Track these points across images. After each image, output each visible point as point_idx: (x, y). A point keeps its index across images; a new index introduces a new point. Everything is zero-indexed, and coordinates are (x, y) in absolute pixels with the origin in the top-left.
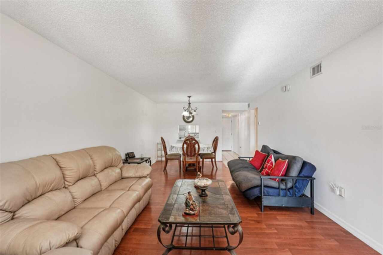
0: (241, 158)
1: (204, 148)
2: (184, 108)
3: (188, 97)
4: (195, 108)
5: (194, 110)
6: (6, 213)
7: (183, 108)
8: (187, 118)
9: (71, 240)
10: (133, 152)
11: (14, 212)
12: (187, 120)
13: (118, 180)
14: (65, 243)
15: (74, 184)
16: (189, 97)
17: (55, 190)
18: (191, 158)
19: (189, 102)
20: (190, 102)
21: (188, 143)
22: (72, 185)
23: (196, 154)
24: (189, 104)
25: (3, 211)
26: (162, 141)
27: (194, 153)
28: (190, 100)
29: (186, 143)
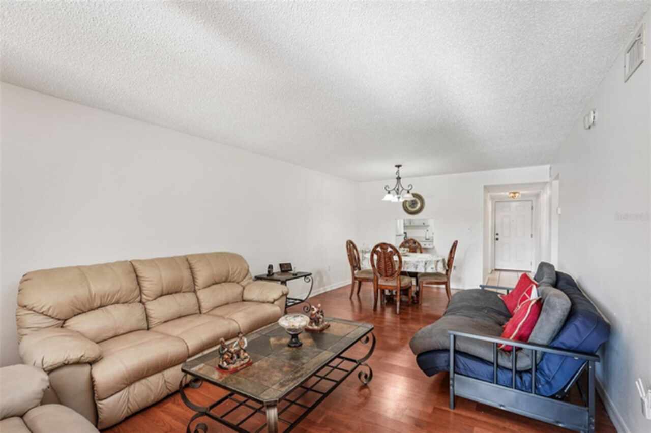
0: (486, 289)
1: (418, 262)
2: (387, 188)
3: (396, 166)
4: (409, 186)
5: (406, 190)
6: (51, 320)
7: (385, 188)
8: (410, 206)
9: (71, 362)
10: (290, 264)
11: (65, 320)
12: (410, 209)
13: (233, 303)
14: (60, 362)
15: (155, 299)
16: (398, 166)
17: (123, 303)
18: (387, 280)
19: (397, 176)
20: (400, 176)
21: (379, 252)
22: (152, 300)
23: (396, 271)
24: (399, 178)
25: (47, 317)
26: (347, 246)
27: (390, 270)
28: (400, 172)
29: (377, 252)
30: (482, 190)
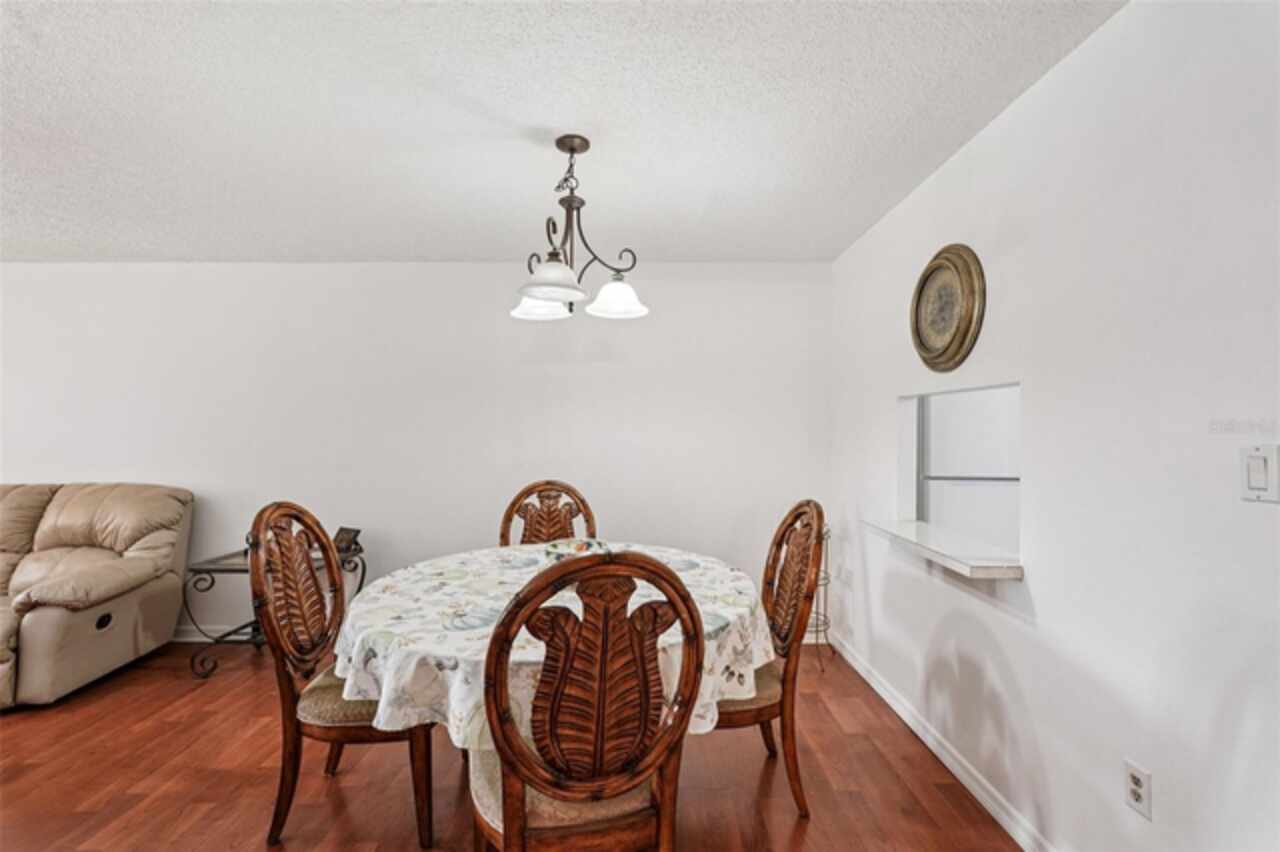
16: (575, 144)
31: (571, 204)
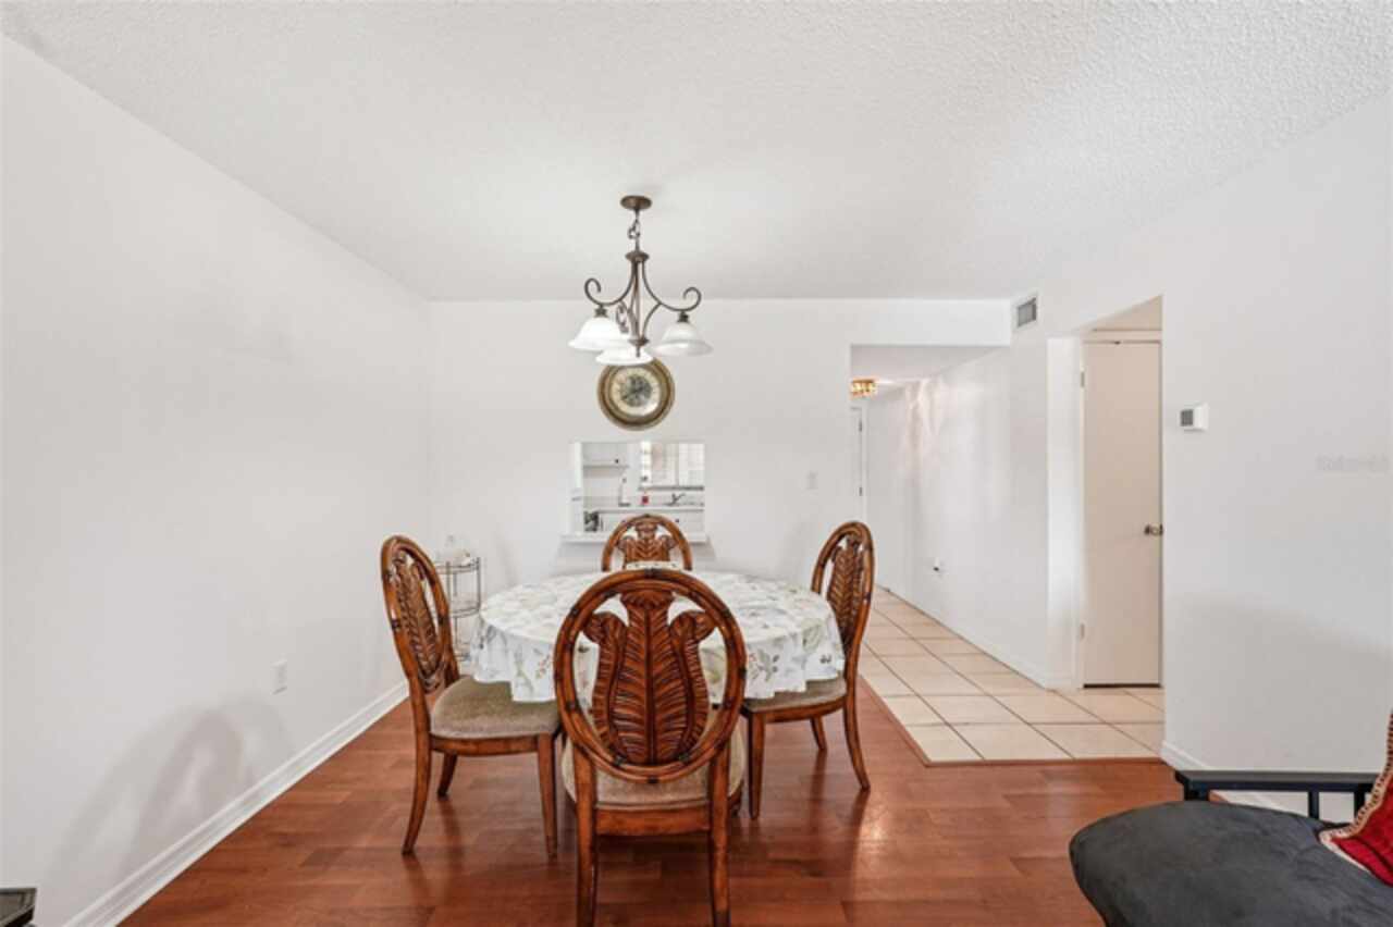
3: (625, 202)
4: (688, 293)
5: (671, 309)
7: (581, 290)
12: (625, 408)
16: (638, 203)
18: (653, 781)
19: (629, 246)
20: (646, 249)
21: (617, 621)
26: (386, 575)
27: (680, 723)
28: (643, 228)
29: (601, 628)
30: (847, 355)
31: (638, 258)
